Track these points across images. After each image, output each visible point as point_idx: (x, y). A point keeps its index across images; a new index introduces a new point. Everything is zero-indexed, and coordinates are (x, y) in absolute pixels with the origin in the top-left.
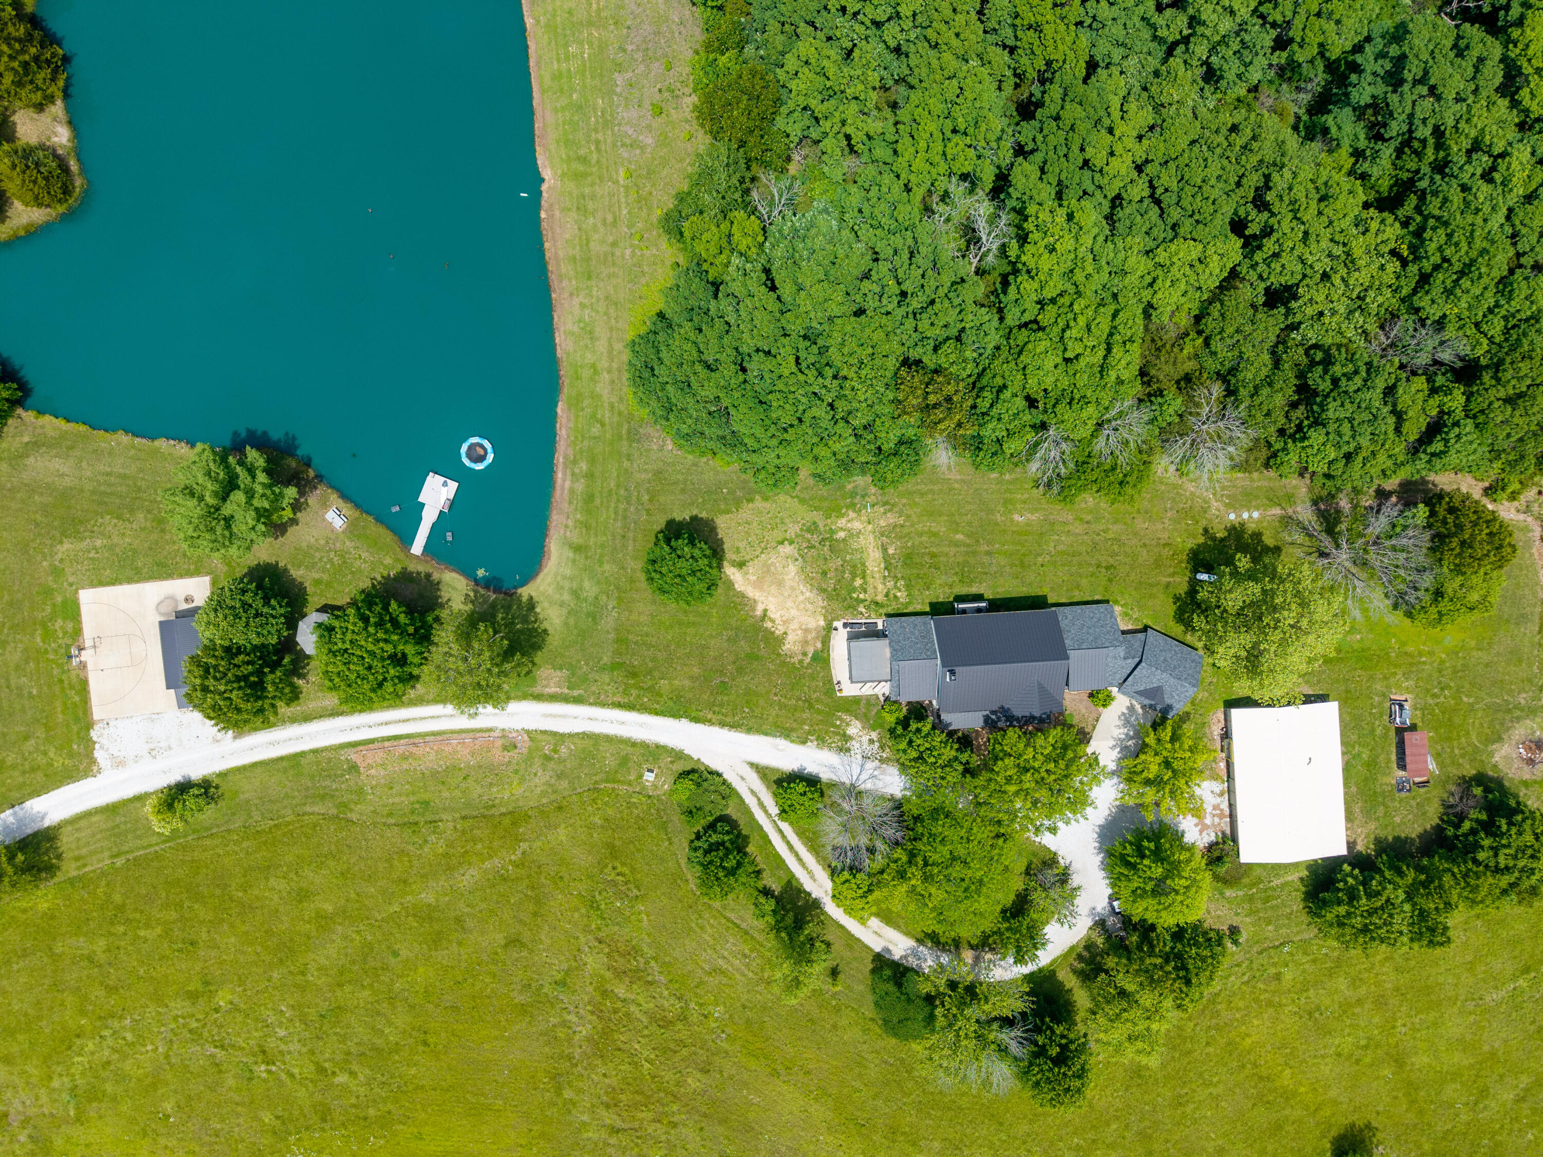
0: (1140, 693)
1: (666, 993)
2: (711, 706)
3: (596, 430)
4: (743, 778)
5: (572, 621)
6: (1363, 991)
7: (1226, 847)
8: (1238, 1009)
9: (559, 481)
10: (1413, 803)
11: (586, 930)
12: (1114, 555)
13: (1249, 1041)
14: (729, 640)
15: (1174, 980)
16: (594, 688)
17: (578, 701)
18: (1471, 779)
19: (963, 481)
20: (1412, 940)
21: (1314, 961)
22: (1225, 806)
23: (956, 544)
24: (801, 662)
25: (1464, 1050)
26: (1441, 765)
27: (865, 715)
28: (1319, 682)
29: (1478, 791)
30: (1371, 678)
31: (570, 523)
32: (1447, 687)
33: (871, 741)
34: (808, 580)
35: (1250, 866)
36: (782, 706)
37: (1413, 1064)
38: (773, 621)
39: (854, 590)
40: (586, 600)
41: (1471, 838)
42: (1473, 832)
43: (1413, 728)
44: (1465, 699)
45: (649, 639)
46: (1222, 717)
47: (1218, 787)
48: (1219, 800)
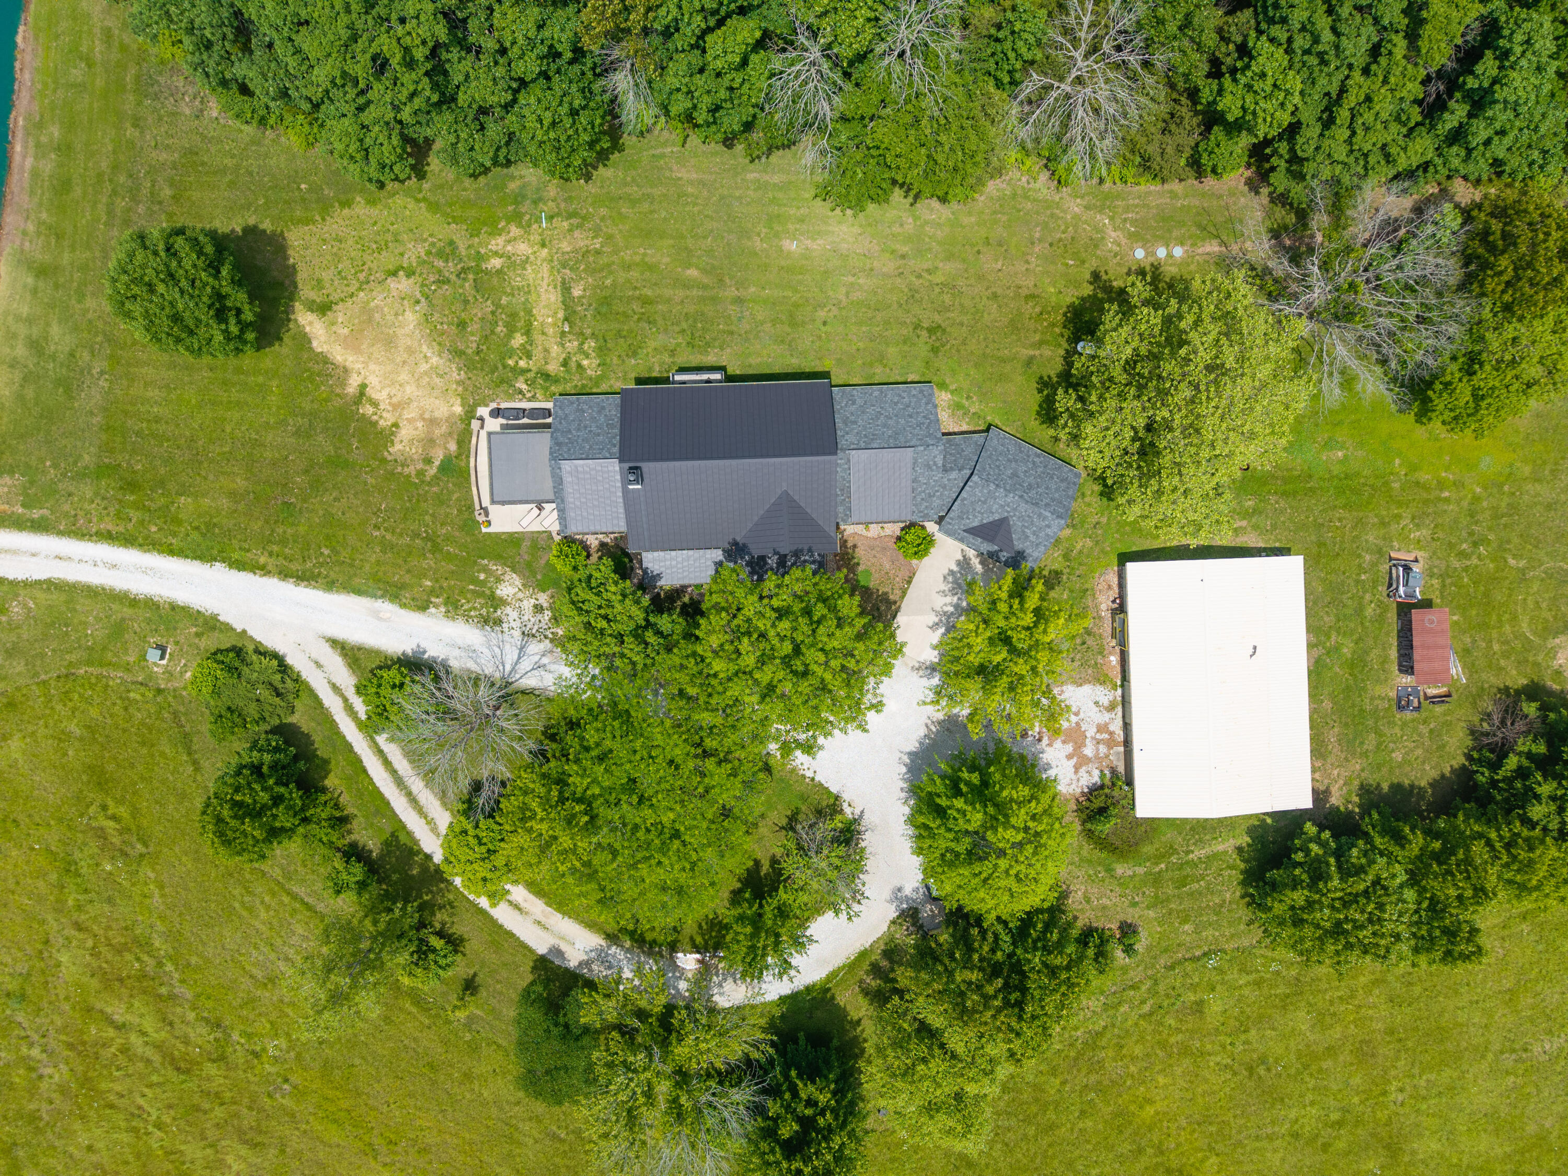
0: (973, 531)
1: (191, 1016)
2: (265, 542)
3: (77, 73)
4: (318, 665)
5: (30, 393)
6: (1336, 1033)
7: (1116, 793)
8: (1133, 1059)
9: (17, 159)
10: (1424, 729)
11: (59, 908)
12: (943, 309)
13: (1150, 1110)
14: (297, 433)
15: (999, 1010)
16: (66, 507)
17: (39, 526)
18: (1518, 692)
19: (702, 183)
20: (1416, 950)
21: (1258, 983)
22: (1116, 727)
23: (687, 285)
24: (420, 473)
25: (1497, 1132)
26: (1470, 668)
27: (529, 565)
28: (1274, 527)
29: (1531, 709)
30: (1360, 523)
31: (31, 228)
32: (1484, 541)
33: (538, 609)
34: (435, 335)
35: (1152, 822)
36: (386, 547)
37: (1414, 1153)
38: (375, 404)
39: (511, 353)
40: (53, 357)
41: (1518, 785)
42: (1522, 773)
43: (1426, 604)
44: (1512, 562)
45: (161, 428)
46: (1115, 581)
47: (1105, 695)
48: (1107, 717)
